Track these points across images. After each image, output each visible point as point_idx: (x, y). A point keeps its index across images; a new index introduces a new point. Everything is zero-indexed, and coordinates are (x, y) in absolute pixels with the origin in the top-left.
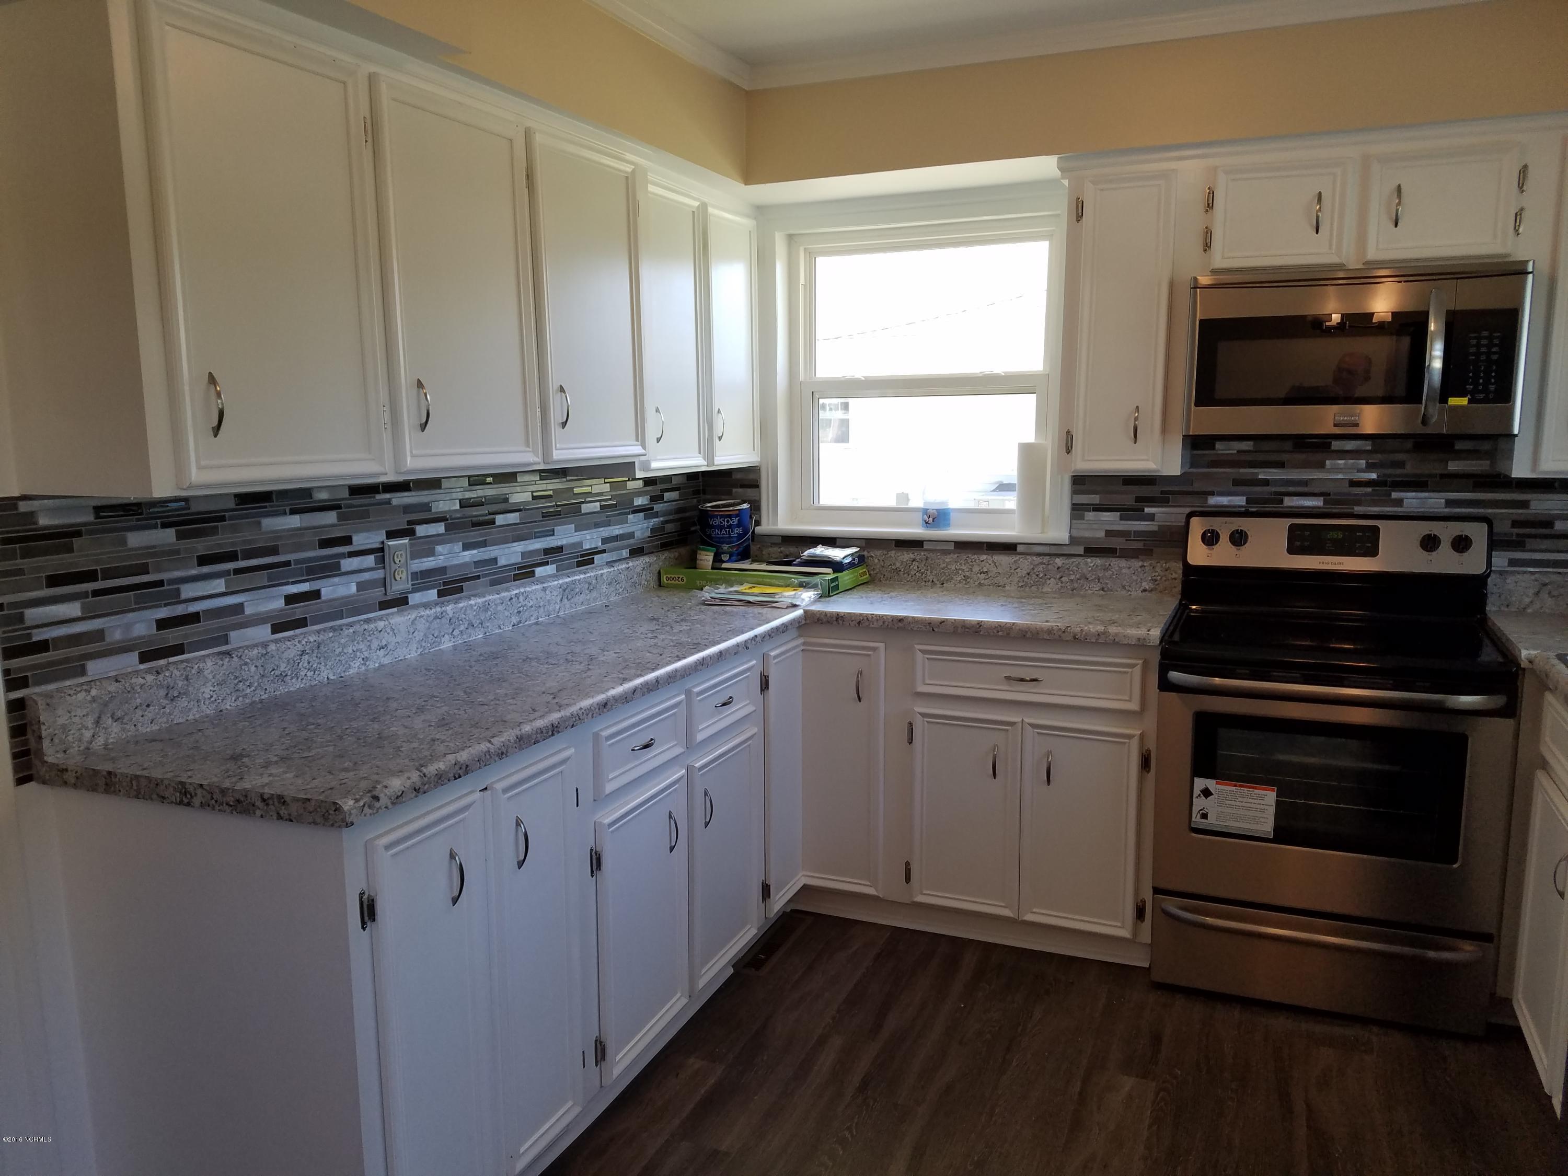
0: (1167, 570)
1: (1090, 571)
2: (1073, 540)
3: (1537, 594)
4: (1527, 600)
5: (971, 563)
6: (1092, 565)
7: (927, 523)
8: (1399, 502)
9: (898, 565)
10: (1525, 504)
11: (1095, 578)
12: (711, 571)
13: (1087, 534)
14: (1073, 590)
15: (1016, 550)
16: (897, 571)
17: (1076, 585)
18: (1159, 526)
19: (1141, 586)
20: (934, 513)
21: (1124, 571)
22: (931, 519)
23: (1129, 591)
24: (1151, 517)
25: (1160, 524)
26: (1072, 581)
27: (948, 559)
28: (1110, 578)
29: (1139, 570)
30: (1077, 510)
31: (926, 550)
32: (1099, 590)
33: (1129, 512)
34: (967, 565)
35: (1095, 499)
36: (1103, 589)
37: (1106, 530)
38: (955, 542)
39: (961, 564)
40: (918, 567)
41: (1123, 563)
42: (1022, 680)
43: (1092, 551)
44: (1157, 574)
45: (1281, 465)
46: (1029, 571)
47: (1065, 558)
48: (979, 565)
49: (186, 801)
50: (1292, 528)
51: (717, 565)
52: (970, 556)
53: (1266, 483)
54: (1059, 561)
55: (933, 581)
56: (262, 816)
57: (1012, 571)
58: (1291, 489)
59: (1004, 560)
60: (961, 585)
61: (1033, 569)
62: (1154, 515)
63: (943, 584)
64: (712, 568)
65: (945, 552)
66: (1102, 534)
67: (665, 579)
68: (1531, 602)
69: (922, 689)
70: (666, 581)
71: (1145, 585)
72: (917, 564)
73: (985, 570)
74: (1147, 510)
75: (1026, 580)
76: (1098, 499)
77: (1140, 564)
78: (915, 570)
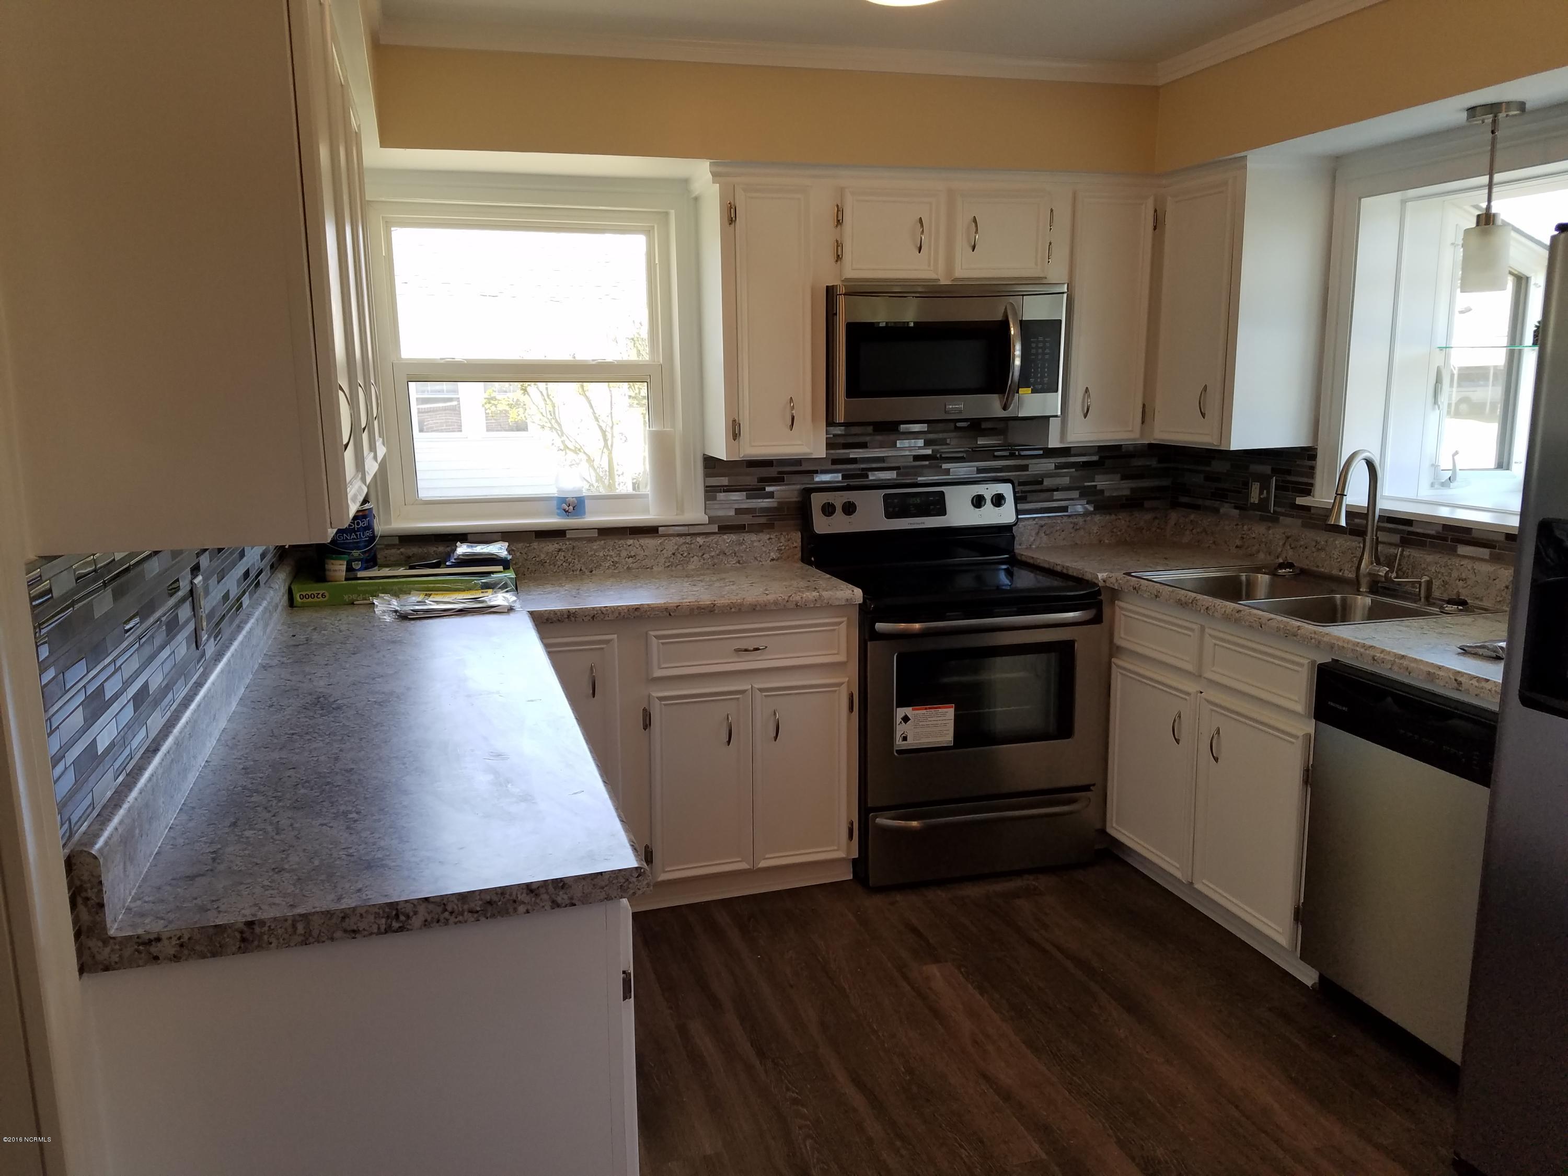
0: (789, 541)
1: (727, 547)
2: (712, 520)
3: (1037, 534)
4: (1032, 539)
5: (618, 549)
6: (729, 541)
7: (566, 511)
8: (947, 472)
9: (543, 556)
10: (1025, 468)
11: (732, 553)
12: (345, 582)
13: (721, 513)
14: (714, 566)
15: (658, 533)
16: (542, 563)
17: (716, 561)
18: (778, 502)
19: (769, 556)
20: (573, 502)
21: (755, 544)
22: (571, 507)
23: (760, 561)
24: (771, 495)
25: (778, 500)
26: (712, 557)
27: (595, 546)
28: (745, 551)
29: (768, 542)
30: (711, 492)
31: (569, 539)
32: (736, 562)
33: (756, 491)
34: (615, 550)
35: (724, 481)
36: (739, 562)
37: (736, 509)
38: (598, 529)
39: (609, 550)
40: (565, 557)
41: (754, 537)
42: (746, 650)
43: (725, 529)
44: (782, 544)
45: (863, 445)
46: (673, 552)
47: (704, 536)
48: (626, 550)
49: (396, 925)
50: (886, 497)
51: (351, 575)
52: (616, 541)
53: (854, 461)
54: (700, 540)
55: (581, 570)
56: (528, 912)
57: (659, 553)
58: (874, 465)
59: (649, 542)
60: (611, 571)
61: (678, 549)
62: (773, 493)
63: (591, 572)
64: (346, 579)
65: (590, 540)
66: (732, 513)
67: (298, 599)
68: (1034, 540)
69: (658, 673)
70: (299, 600)
71: (773, 555)
72: (563, 554)
73: (633, 554)
74: (768, 489)
75: (671, 560)
76: (727, 481)
77: (768, 536)
78: (562, 560)
